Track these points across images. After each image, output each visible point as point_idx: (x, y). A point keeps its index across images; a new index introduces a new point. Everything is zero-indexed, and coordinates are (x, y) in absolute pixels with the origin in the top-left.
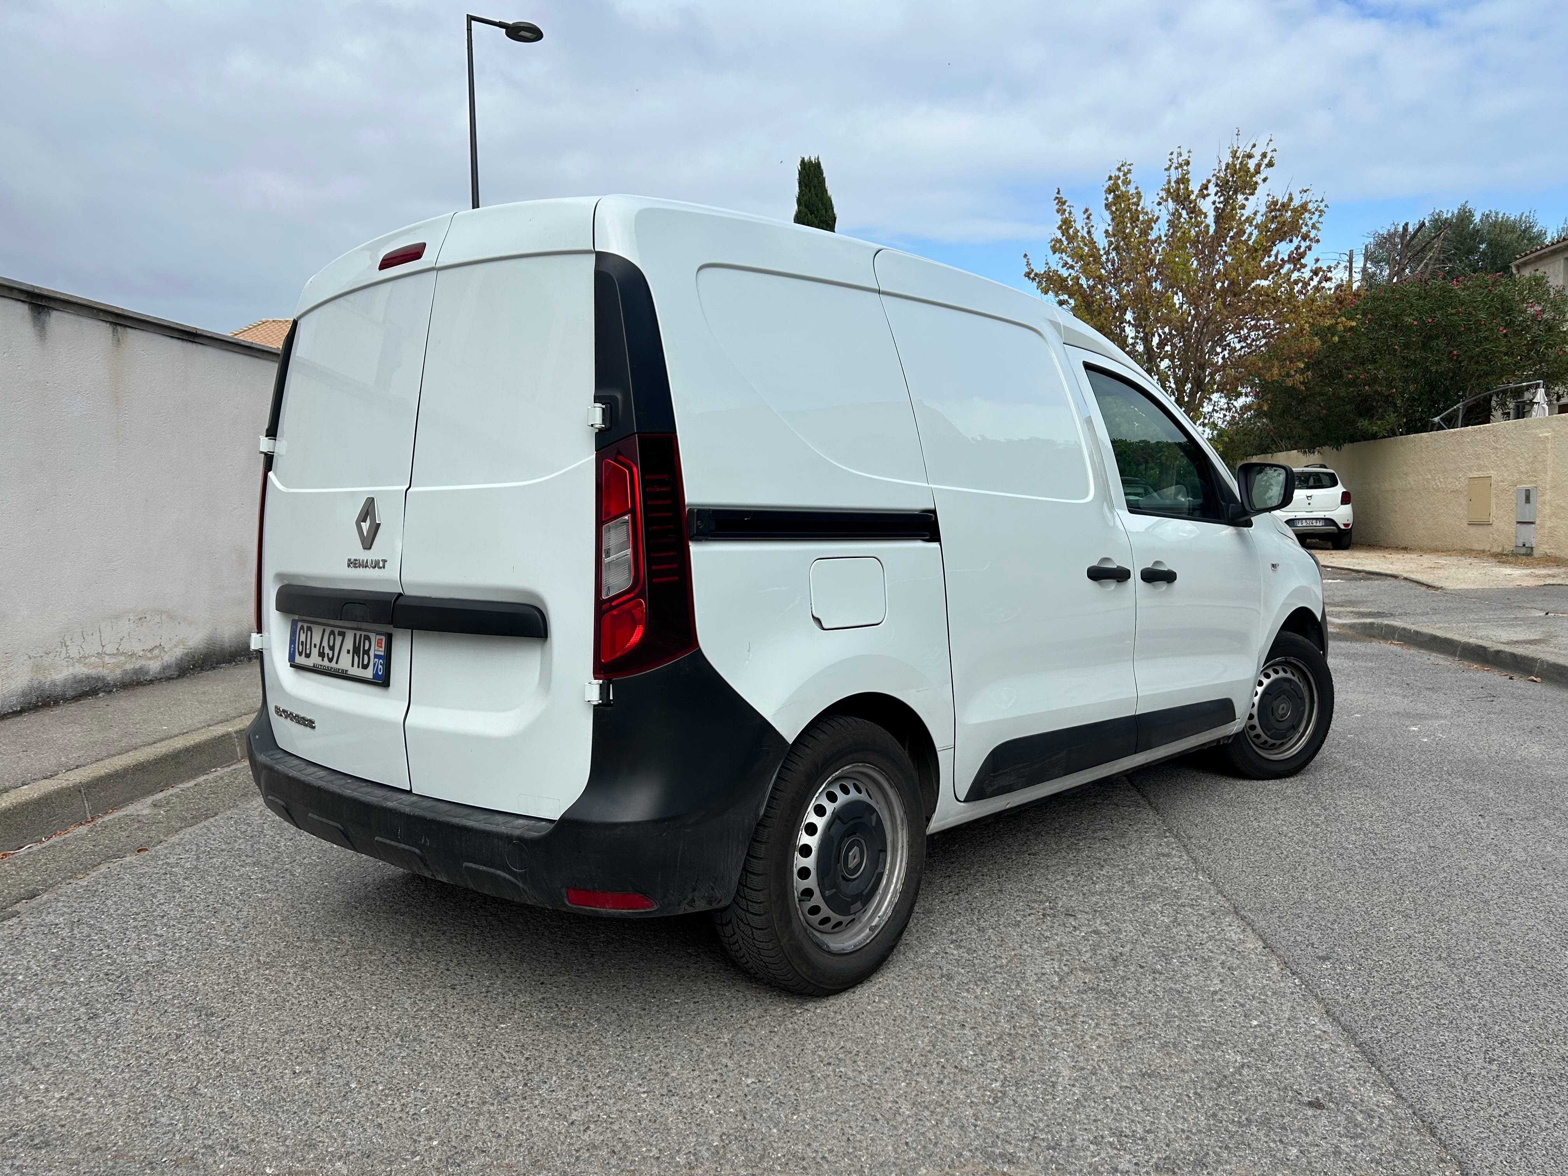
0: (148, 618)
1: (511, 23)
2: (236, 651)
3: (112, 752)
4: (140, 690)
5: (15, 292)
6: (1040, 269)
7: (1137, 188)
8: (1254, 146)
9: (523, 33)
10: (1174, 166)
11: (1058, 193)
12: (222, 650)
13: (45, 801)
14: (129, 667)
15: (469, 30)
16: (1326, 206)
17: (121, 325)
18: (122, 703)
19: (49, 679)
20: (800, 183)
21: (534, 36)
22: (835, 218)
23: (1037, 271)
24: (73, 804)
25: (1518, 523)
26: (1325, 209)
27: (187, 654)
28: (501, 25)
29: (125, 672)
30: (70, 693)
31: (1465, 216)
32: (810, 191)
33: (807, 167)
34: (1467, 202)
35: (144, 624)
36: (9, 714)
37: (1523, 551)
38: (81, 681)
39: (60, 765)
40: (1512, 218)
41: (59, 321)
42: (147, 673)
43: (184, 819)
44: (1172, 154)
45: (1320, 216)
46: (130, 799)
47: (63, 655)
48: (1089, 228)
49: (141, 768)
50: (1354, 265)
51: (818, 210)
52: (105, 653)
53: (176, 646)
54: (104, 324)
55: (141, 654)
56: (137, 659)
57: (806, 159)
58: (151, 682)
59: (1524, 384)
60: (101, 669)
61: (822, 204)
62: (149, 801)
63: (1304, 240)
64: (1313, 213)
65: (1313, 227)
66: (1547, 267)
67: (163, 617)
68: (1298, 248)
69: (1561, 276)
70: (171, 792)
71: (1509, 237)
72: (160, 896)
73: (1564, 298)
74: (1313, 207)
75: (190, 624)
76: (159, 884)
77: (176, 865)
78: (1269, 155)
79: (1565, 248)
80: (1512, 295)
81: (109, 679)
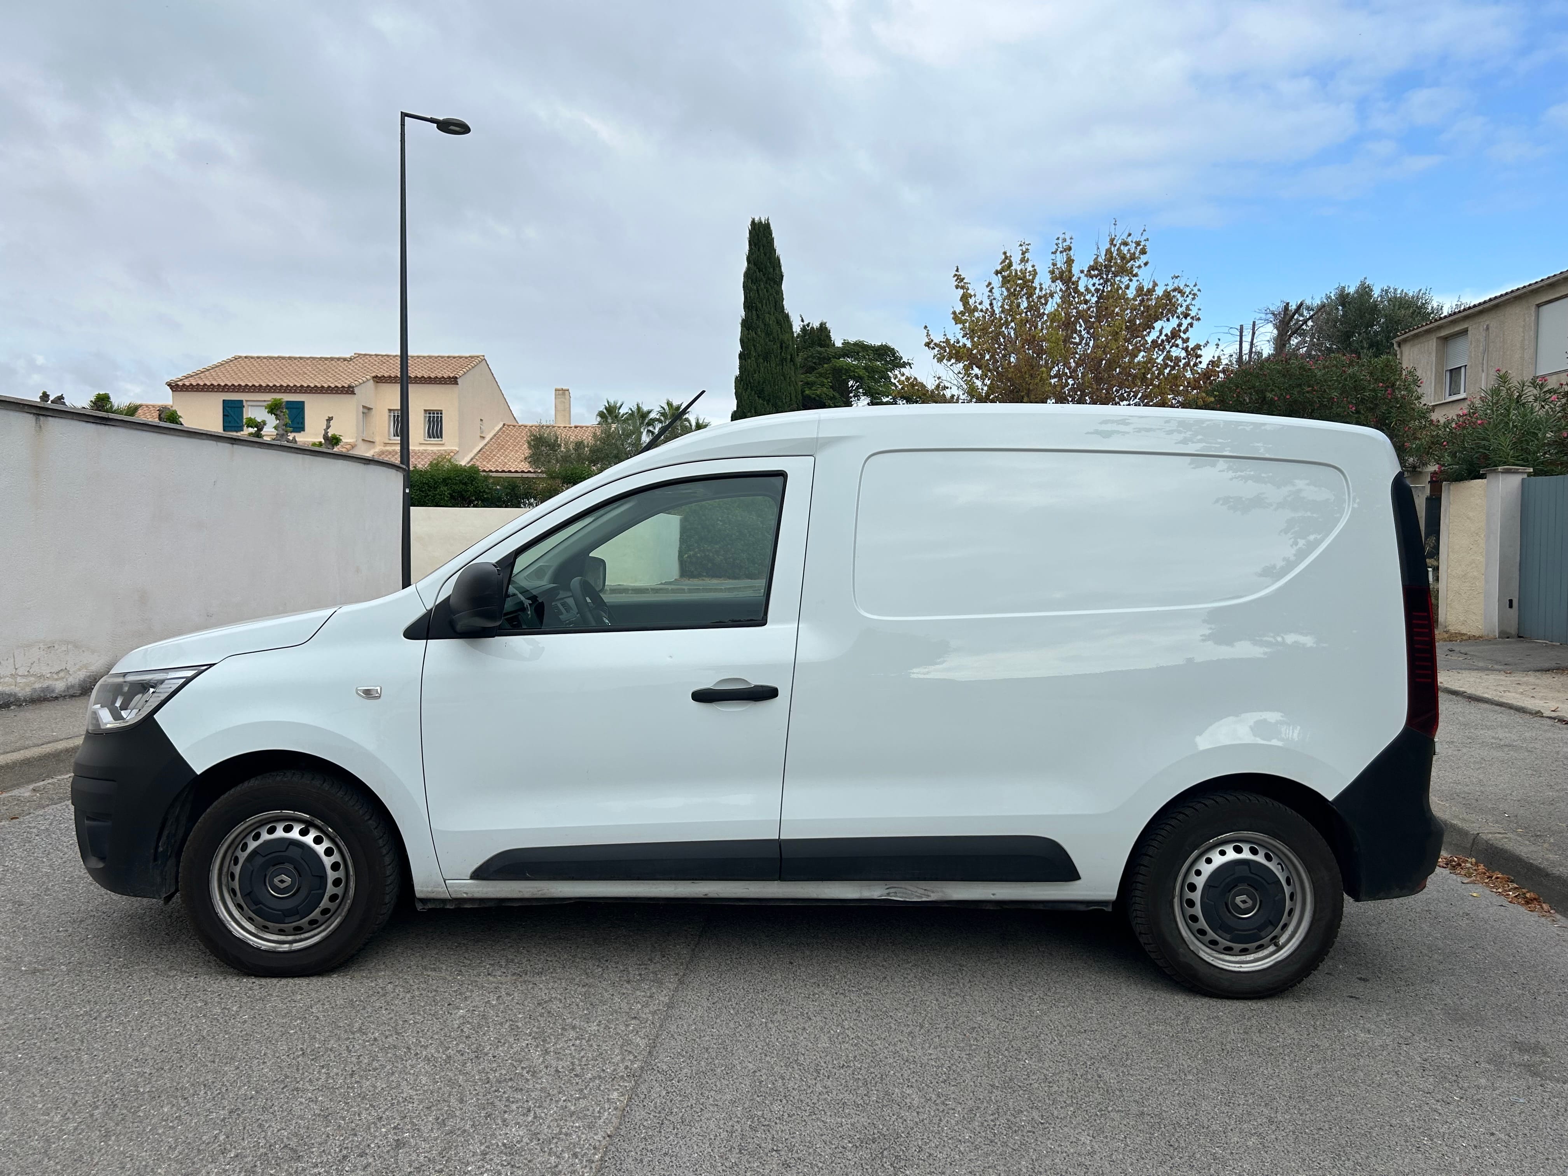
0: (56, 647)
1: (441, 119)
3: (8, 750)
4: (46, 704)
6: (938, 338)
7: (1033, 266)
8: (1130, 235)
9: (452, 127)
10: (1059, 250)
11: (957, 270)
14: (37, 686)
15: (403, 124)
16: (1199, 290)
17: (43, 415)
18: (27, 714)
20: (750, 242)
21: (463, 130)
22: (782, 276)
23: (936, 341)
26: (1198, 293)
27: (89, 677)
28: (432, 121)
29: (35, 690)
31: (1365, 291)
32: (759, 250)
33: (757, 227)
34: (1365, 278)
35: (53, 652)
40: (1411, 294)
42: (53, 691)
43: (52, 799)
44: (1058, 239)
45: (1193, 299)
46: (18, 785)
48: (991, 301)
49: (27, 763)
50: (1244, 339)
51: (766, 268)
52: (17, 675)
53: (79, 670)
54: (28, 415)
55: (48, 676)
56: (44, 680)
57: (757, 220)
58: (56, 698)
60: (13, 687)
61: (770, 263)
62: (31, 787)
63: (1186, 318)
64: (1187, 296)
65: (1188, 308)
66: (1422, 345)
67: (69, 646)
68: (1180, 325)
69: (1434, 354)
70: (50, 781)
71: (1403, 312)
72: (15, 845)
73: (1416, 378)
74: (1188, 290)
75: (93, 652)
76: (18, 839)
77: (34, 827)
78: (1142, 244)
79: (1439, 328)
80: (1364, 375)
81: (20, 695)
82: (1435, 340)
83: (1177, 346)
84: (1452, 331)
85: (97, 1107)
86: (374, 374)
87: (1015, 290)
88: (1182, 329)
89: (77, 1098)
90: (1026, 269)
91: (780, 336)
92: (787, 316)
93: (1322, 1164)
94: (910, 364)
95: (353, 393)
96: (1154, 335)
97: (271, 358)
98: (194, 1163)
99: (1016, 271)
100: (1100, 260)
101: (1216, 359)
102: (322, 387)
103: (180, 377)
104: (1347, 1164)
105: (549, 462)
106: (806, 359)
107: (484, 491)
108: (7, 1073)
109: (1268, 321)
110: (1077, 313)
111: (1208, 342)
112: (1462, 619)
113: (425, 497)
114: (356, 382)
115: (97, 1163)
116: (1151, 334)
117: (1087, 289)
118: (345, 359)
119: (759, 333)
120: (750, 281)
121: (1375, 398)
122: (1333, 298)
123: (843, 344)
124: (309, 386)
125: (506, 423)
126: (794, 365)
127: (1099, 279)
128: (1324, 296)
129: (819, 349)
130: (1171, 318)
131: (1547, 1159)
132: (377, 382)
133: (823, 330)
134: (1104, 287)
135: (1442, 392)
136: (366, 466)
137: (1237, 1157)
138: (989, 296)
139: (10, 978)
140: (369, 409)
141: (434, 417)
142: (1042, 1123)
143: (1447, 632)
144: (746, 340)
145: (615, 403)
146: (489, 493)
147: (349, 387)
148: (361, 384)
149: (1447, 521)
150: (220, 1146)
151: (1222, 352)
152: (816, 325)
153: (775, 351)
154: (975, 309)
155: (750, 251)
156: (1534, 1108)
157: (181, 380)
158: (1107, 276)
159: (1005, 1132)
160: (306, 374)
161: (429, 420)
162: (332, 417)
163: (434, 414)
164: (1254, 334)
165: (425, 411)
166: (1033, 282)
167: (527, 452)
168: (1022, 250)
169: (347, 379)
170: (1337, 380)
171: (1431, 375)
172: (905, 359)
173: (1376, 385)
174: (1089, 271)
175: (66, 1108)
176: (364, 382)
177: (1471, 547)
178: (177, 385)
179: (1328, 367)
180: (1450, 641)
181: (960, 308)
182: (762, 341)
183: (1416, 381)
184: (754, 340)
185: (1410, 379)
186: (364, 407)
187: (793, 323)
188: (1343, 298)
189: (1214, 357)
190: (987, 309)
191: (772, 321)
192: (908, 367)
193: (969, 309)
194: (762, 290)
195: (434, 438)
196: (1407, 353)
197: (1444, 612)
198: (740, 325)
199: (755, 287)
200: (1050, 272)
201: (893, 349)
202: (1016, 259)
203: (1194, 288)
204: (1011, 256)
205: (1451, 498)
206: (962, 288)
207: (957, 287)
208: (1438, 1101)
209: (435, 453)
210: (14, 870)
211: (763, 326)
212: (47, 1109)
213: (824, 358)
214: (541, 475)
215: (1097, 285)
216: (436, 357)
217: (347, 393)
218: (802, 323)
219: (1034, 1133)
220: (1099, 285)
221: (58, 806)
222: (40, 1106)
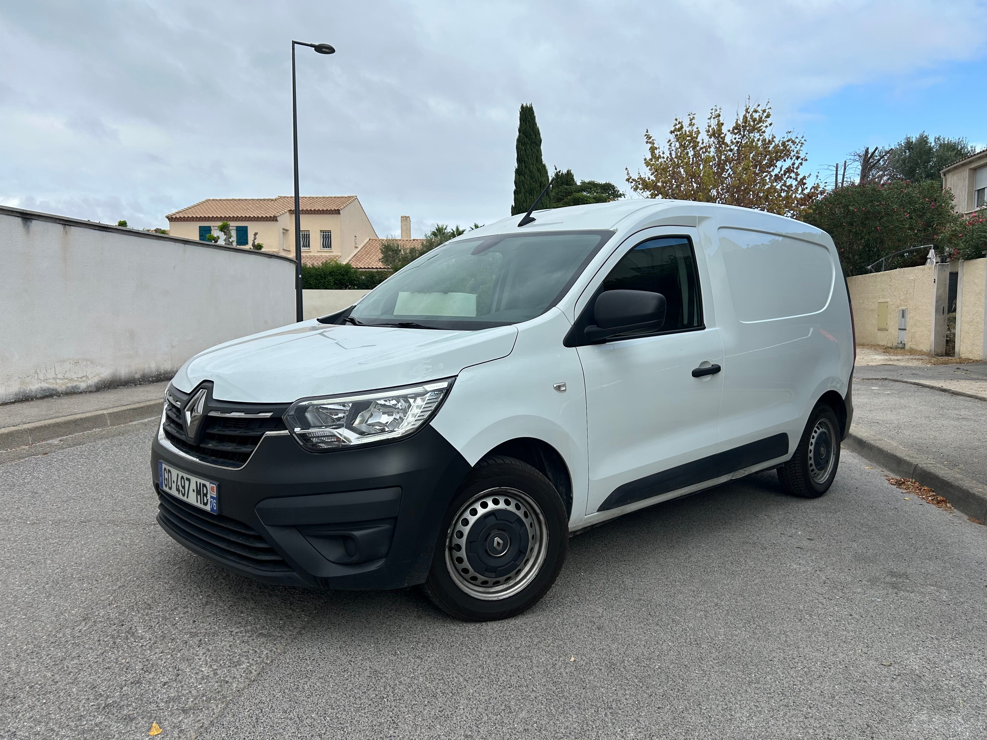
0: (80, 363)
1: (317, 44)
2: (128, 380)
3: (47, 418)
4: (75, 395)
5: (14, 212)
7: (697, 128)
8: (759, 105)
9: (324, 50)
10: (713, 116)
11: (647, 132)
12: (120, 380)
13: (11, 434)
14: (69, 385)
15: (293, 49)
16: (805, 140)
17: (68, 225)
18: (62, 400)
19: (29, 388)
20: (520, 119)
21: (330, 51)
22: (541, 141)
23: (633, 177)
24: (23, 437)
25: (899, 329)
26: (804, 142)
27: (100, 381)
28: (311, 46)
29: (68, 387)
30: (39, 395)
31: (923, 140)
32: (526, 124)
33: (525, 109)
34: (924, 132)
35: (78, 365)
36: (9, 403)
37: (901, 346)
38: (44, 390)
39: (22, 422)
40: (954, 141)
41: (35, 224)
42: (79, 388)
43: (70, 445)
44: (712, 109)
45: (801, 146)
46: (52, 438)
47: (36, 377)
48: (670, 151)
49: (58, 425)
50: (838, 173)
51: (531, 135)
52: (57, 378)
53: (95, 376)
54: (59, 225)
55: (76, 379)
56: (74, 382)
57: (524, 105)
58: (81, 393)
59: (922, 247)
60: (55, 385)
61: (533, 132)
62: (59, 439)
63: (797, 159)
64: (797, 144)
65: (797, 152)
66: (960, 174)
67: (88, 362)
68: (793, 164)
69: (967, 180)
70: (71, 436)
71: (949, 153)
72: (42, 466)
73: (951, 195)
74: (797, 141)
75: (102, 366)
76: (44, 463)
77: (55, 458)
78: (767, 111)
79: (970, 162)
80: (915, 194)
81: (59, 390)
82: (968, 170)
83: (791, 177)
84: (979, 164)
85: (48, 584)
86: (289, 209)
87: (685, 144)
88: (795, 166)
89: (38, 580)
90: (693, 131)
91: (540, 178)
92: (544, 166)
93: (737, 625)
94: (624, 195)
95: (277, 220)
96: (776, 171)
97: (228, 200)
98: (92, 609)
99: (686, 131)
100: (739, 122)
101: (816, 185)
102: (258, 217)
103: (174, 212)
104: (753, 626)
105: (394, 261)
106: (557, 194)
107: (354, 280)
108: (4, 568)
109: (855, 160)
110: (725, 157)
111: (810, 174)
112: (969, 349)
113: (319, 283)
114: (278, 214)
115: (40, 608)
116: (774, 171)
117: (732, 142)
118: (272, 200)
119: (527, 177)
120: (520, 144)
121: (924, 208)
122: (903, 144)
123: (581, 183)
124: (250, 217)
125: (371, 238)
126: (549, 197)
127: (739, 135)
128: (896, 144)
129: (566, 187)
130: (786, 159)
131: (880, 628)
132: (291, 214)
133: (569, 174)
134: (742, 140)
135: (972, 206)
136: (270, 259)
137: (687, 621)
138: (669, 149)
139: (19, 527)
140: (287, 230)
141: (326, 235)
142: (577, 602)
143: (960, 358)
144: (518, 182)
145: (443, 226)
146: (358, 280)
147: (274, 217)
148: (281, 215)
149: (961, 286)
150: (109, 602)
151: (820, 181)
152: (565, 171)
153: (536, 188)
154: (660, 157)
155: (520, 125)
156: (886, 604)
157: (174, 215)
158: (744, 132)
159: (553, 606)
160: (248, 209)
161: (323, 237)
162: (257, 233)
163: (326, 233)
164: (845, 169)
165: (321, 231)
166: (697, 138)
167: (381, 256)
168: (690, 118)
169: (273, 212)
170: (897, 197)
171: (965, 193)
172: (621, 192)
173: (924, 200)
174: (733, 130)
175: (31, 584)
176: (283, 214)
177: (976, 302)
178: (172, 218)
179: (891, 189)
180: (960, 363)
181: (649, 157)
182: (528, 182)
183: (952, 197)
184: (523, 182)
185: (948, 196)
186: (283, 229)
187: (548, 171)
188: (909, 145)
189: (815, 184)
190: (668, 157)
191: (534, 170)
192: (623, 197)
193: (654, 156)
194: (528, 149)
195: (326, 248)
196: (950, 180)
197: (959, 345)
198: (514, 173)
199: (524, 148)
200: (706, 131)
201: (613, 186)
202: (686, 123)
203: (802, 139)
204: (682, 122)
205: (964, 271)
206: (650, 143)
207: (647, 142)
208: (825, 598)
209: (327, 258)
210: (38, 478)
211: (528, 173)
212: (21, 584)
213: (569, 192)
214: (389, 270)
215: (737, 139)
216: (327, 198)
217: (273, 220)
218: (556, 171)
219: (571, 607)
220: (739, 138)
221: (72, 448)
222: (17, 583)
